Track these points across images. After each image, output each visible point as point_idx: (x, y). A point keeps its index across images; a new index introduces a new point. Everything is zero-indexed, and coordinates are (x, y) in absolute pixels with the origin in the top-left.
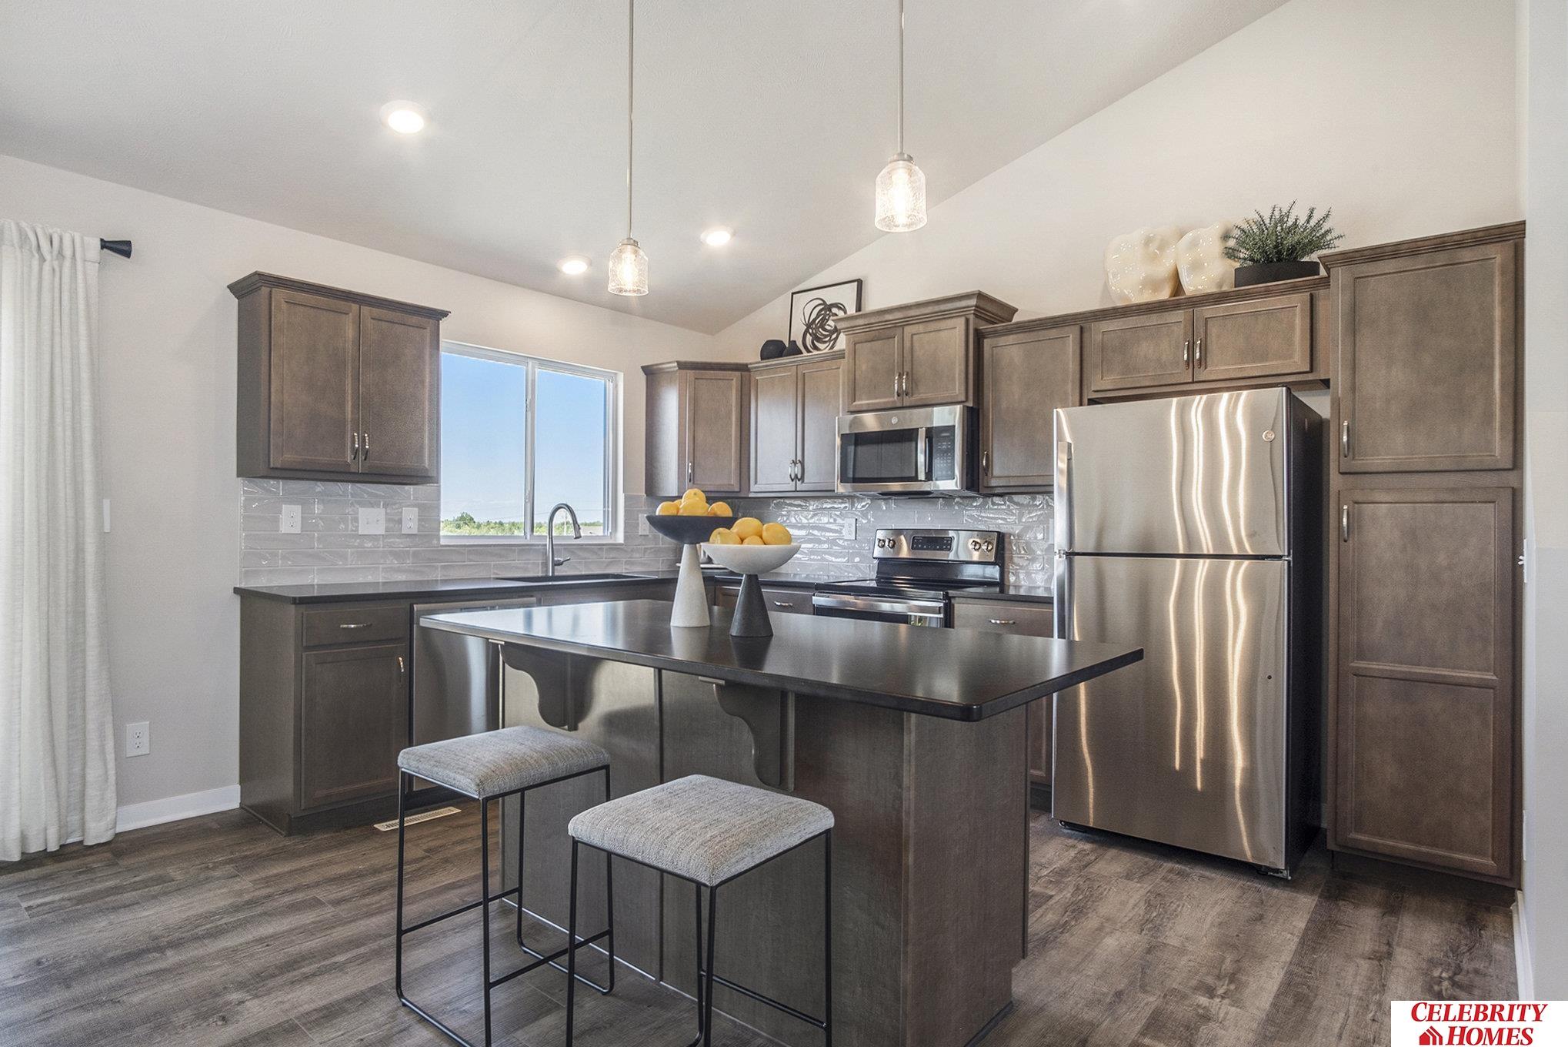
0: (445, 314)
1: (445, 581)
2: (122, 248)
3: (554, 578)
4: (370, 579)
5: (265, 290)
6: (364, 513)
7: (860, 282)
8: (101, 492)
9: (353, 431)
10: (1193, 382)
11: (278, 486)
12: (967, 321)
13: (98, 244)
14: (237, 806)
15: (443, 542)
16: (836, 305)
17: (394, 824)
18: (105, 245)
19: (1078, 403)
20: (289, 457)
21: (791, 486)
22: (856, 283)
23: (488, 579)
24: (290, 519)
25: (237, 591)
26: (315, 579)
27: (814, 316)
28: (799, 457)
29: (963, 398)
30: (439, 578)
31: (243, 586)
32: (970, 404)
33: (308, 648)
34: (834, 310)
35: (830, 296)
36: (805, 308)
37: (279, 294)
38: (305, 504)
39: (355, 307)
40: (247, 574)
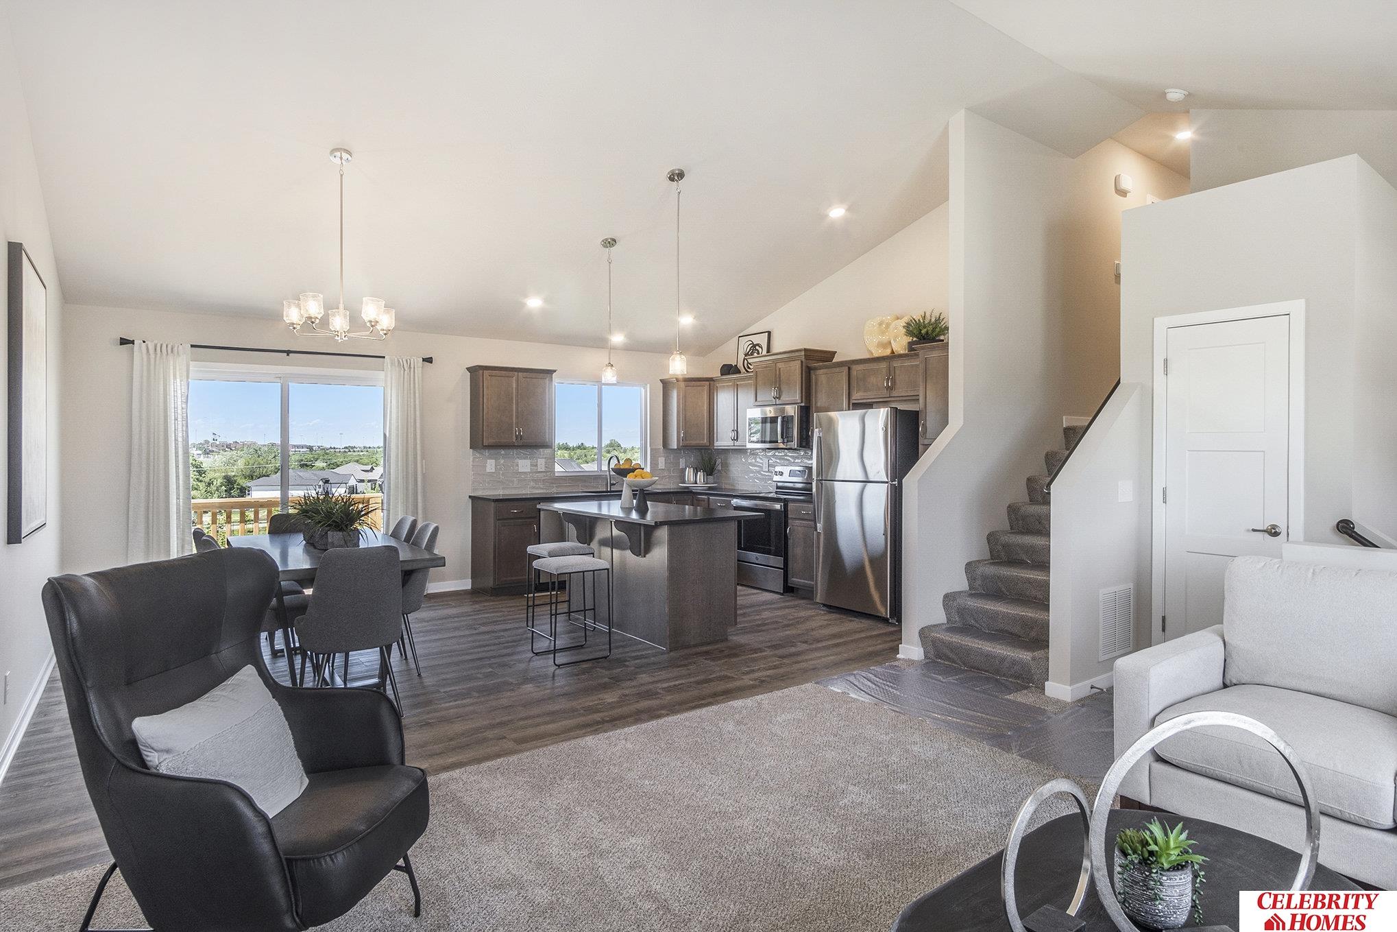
0: (555, 371)
1: (557, 493)
2: (429, 360)
3: (611, 492)
4: (524, 492)
5: (481, 372)
6: (521, 462)
7: (769, 333)
8: (423, 458)
9: (516, 427)
10: (890, 397)
11: (487, 453)
12: (802, 362)
13: (422, 360)
14: (470, 588)
15: (556, 475)
16: (758, 345)
17: (532, 595)
18: (424, 360)
19: (847, 409)
20: (491, 441)
21: (731, 443)
22: (767, 334)
23: (578, 492)
24: (491, 465)
25: (470, 497)
26: (500, 492)
27: (748, 350)
28: (736, 428)
29: (799, 401)
30: (554, 491)
31: (472, 495)
32: (803, 404)
33: (499, 520)
34: (757, 347)
35: (756, 339)
36: (745, 345)
37: (486, 372)
38: (496, 459)
39: (516, 373)
40: (474, 490)
